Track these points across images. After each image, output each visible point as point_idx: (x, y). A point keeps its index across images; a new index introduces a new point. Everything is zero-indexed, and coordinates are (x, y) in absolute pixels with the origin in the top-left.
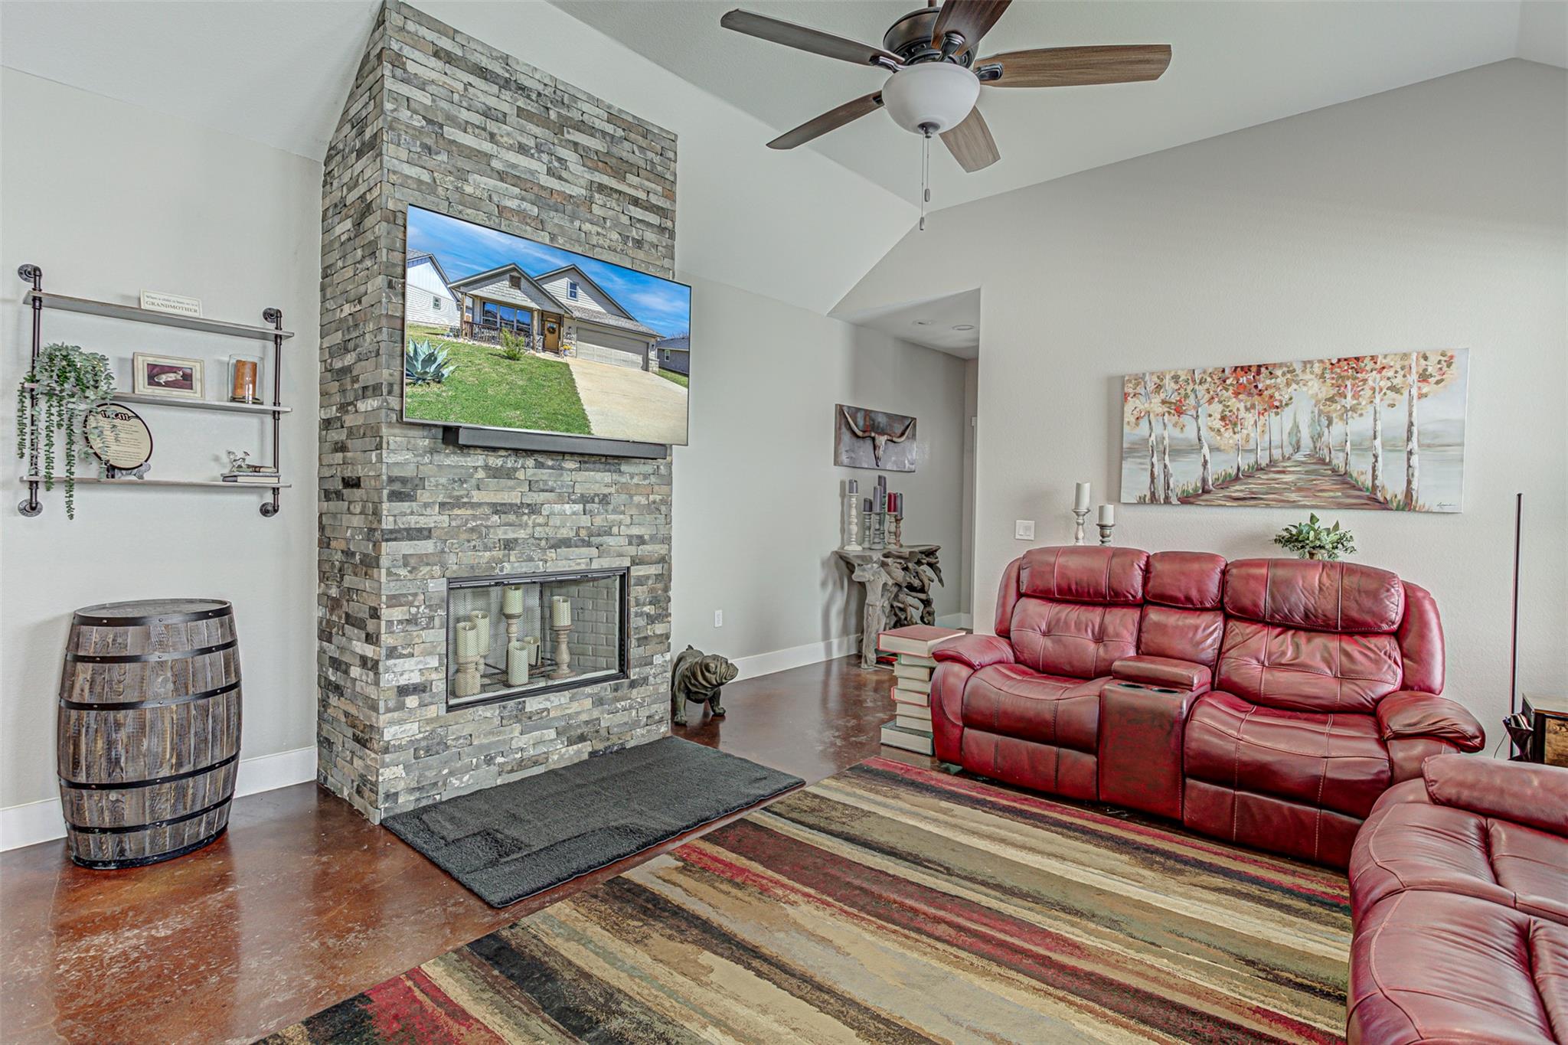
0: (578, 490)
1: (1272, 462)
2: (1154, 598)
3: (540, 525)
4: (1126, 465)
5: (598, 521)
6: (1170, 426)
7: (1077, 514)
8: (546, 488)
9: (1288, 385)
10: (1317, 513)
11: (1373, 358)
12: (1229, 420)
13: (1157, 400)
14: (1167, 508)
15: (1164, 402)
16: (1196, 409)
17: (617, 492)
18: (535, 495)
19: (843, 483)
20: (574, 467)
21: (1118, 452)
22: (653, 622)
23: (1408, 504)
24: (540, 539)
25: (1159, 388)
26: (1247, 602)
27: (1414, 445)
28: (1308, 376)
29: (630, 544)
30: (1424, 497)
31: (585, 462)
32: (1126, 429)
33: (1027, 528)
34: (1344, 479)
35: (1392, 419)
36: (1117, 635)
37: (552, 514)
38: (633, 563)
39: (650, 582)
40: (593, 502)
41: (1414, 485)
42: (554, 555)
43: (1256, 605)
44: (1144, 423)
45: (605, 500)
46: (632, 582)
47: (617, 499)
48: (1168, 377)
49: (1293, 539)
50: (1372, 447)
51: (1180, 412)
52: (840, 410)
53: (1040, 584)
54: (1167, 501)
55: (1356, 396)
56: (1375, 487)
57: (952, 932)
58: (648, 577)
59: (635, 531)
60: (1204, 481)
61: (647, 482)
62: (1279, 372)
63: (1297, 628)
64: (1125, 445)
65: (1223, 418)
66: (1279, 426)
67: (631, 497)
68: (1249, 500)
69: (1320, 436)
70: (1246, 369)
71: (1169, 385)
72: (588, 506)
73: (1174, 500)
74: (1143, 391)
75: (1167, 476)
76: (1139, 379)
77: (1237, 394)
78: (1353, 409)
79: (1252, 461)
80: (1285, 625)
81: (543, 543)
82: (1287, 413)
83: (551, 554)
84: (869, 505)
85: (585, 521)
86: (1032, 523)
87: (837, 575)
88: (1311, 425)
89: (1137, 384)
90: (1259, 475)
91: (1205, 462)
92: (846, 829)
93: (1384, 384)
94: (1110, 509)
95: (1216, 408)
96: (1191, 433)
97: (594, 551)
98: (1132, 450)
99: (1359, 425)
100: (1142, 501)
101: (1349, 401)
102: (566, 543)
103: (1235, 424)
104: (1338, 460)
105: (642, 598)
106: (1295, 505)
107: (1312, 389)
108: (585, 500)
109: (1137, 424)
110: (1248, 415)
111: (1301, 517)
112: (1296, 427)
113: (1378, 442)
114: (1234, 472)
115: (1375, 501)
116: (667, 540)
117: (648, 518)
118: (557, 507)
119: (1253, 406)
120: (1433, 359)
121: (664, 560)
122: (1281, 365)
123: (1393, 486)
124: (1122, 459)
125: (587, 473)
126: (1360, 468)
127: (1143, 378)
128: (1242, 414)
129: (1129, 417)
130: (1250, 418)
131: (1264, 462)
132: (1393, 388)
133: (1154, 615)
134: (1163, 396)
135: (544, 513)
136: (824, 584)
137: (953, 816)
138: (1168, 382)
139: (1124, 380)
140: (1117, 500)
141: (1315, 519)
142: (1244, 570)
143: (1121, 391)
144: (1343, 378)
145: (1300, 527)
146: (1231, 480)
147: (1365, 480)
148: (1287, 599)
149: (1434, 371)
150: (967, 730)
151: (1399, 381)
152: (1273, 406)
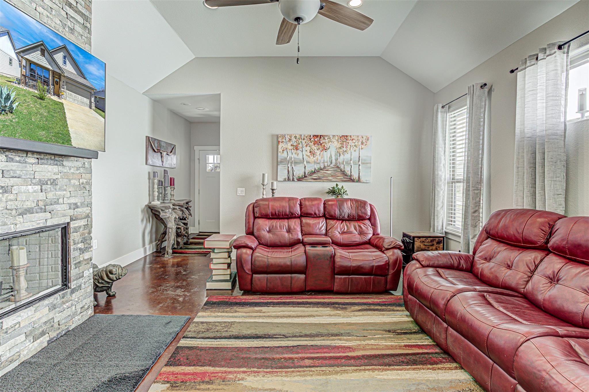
0: (37, 176)
1: (325, 167)
2: (305, 214)
3: (11, 200)
5: (50, 195)
6: (294, 154)
7: (263, 185)
8: (15, 175)
9: (329, 142)
10: (338, 183)
11: (350, 136)
12: (312, 153)
13: (289, 144)
14: (293, 182)
15: (292, 145)
16: (302, 148)
17: (62, 178)
18: (7, 180)
19: (149, 173)
20: (34, 162)
21: (276, 162)
22: (83, 253)
23: (359, 181)
24: (12, 210)
25: (290, 140)
26: (333, 213)
27: (360, 163)
28: (334, 140)
29: (70, 208)
30: (362, 179)
31: (41, 159)
32: (279, 154)
33: (242, 191)
34: (343, 173)
35: (355, 155)
36: (295, 229)
37: (20, 192)
38: (72, 219)
39: (81, 229)
40: (47, 184)
41: (360, 175)
42: (21, 220)
43: (335, 214)
44: (285, 152)
45: (54, 182)
46: (72, 230)
47: (62, 182)
48: (293, 136)
49: (333, 192)
50: (350, 163)
51: (297, 149)
52: (148, 138)
53: (264, 212)
54: (293, 180)
55: (346, 147)
56: (351, 175)
57: (311, 361)
58: (80, 227)
59: (73, 201)
60: (305, 173)
61: (79, 171)
62: (326, 138)
63: (346, 220)
64: (279, 160)
65: (310, 152)
66: (326, 155)
67: (70, 180)
68: (318, 179)
69: (337, 159)
70: (317, 136)
71: (294, 139)
72: (44, 187)
73: (296, 180)
74: (285, 141)
75: (293, 171)
76: (284, 136)
77: (314, 144)
78: (346, 151)
79: (319, 167)
80: (343, 220)
81: (14, 211)
82: (329, 151)
83: (20, 219)
84: (160, 183)
85: (42, 196)
86: (244, 189)
87: (147, 216)
88: (335, 156)
89: (283, 138)
90: (321, 171)
91: (305, 167)
92: (231, 333)
93: (353, 144)
94: (275, 183)
95: (308, 148)
96: (300, 157)
97: (48, 215)
98: (281, 162)
99: (347, 156)
100: (285, 180)
101: (345, 149)
102: (30, 211)
103: (314, 154)
104: (342, 167)
105: (77, 240)
106: (331, 181)
108: (42, 183)
109: (283, 153)
110: (318, 151)
111: (334, 185)
112: (331, 156)
113: (352, 162)
114: (314, 170)
115: (351, 180)
116: (90, 205)
117: (80, 193)
118: (23, 188)
119: (319, 149)
120: (365, 138)
121: (88, 216)
122: (327, 136)
123: (355, 176)
124: (277, 165)
125: (43, 166)
126: (347, 170)
127: (285, 136)
128: (316, 151)
129: (280, 150)
130: (318, 152)
131: (322, 167)
132: (355, 146)
133: (304, 220)
135: (14, 192)
136: (142, 220)
137: (264, 313)
138: (293, 138)
139: (277, 136)
140: (277, 180)
141: (337, 185)
142: (330, 203)
143: (277, 140)
144: (343, 141)
145: (334, 188)
146: (313, 173)
147: (349, 173)
148: (343, 211)
149: (365, 141)
150: (254, 275)
151: (356, 144)
152: (325, 149)
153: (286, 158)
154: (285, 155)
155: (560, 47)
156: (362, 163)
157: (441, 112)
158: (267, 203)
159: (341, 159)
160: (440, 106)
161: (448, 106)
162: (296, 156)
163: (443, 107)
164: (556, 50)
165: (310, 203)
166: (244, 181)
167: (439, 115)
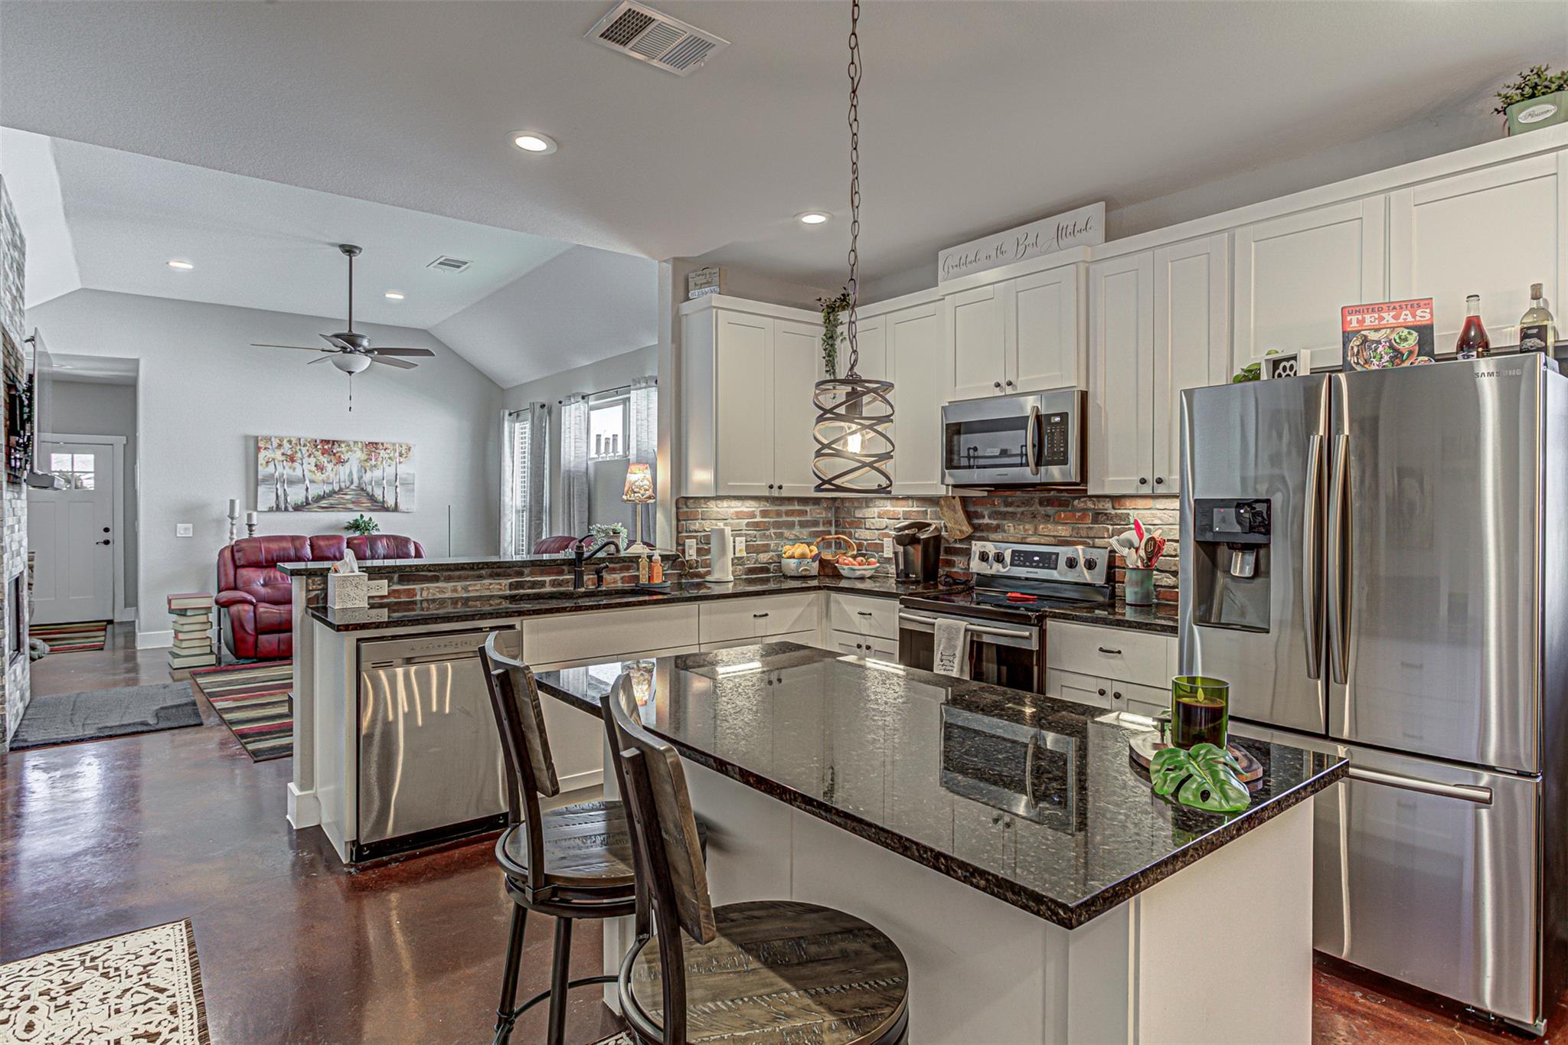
1: (341, 489)
4: (261, 489)
6: (287, 468)
7: (232, 518)
9: (347, 452)
10: (363, 513)
11: (382, 444)
12: (320, 468)
13: (279, 452)
14: (286, 513)
15: (283, 454)
16: (302, 459)
21: (254, 482)
23: (396, 509)
25: (280, 446)
26: (361, 555)
27: (398, 483)
28: (356, 449)
30: (401, 507)
32: (260, 468)
33: (186, 529)
34: (372, 498)
35: (390, 471)
41: (398, 501)
44: (271, 465)
48: (285, 441)
49: (355, 526)
50: (382, 484)
51: (292, 460)
53: (253, 558)
54: (286, 509)
55: (376, 460)
56: (384, 501)
60: (307, 498)
62: (343, 445)
64: (260, 477)
65: (316, 466)
66: (343, 471)
68: (331, 508)
69: (362, 477)
70: (328, 442)
71: (286, 445)
73: (290, 509)
74: (270, 447)
75: (286, 495)
76: (268, 439)
77: (323, 454)
78: (375, 466)
79: (331, 489)
82: (347, 465)
86: (190, 526)
88: (357, 472)
89: (266, 442)
90: (334, 495)
91: (307, 489)
93: (387, 456)
94: (255, 514)
95: (313, 460)
96: (299, 473)
98: (264, 480)
99: (377, 474)
100: (271, 510)
101: (373, 462)
103: (322, 470)
104: (369, 489)
106: (351, 510)
107: (356, 457)
109: (267, 466)
110: (329, 465)
111: (357, 516)
112: (351, 473)
113: (385, 481)
114: (322, 494)
115: (384, 508)
119: (331, 461)
120: (404, 447)
122: (344, 442)
123: (391, 503)
124: (257, 485)
126: (378, 493)
127: (270, 439)
128: (326, 464)
129: (261, 460)
130: (329, 466)
131: (337, 489)
132: (390, 458)
134: (282, 451)
138: (285, 443)
139: (256, 439)
140: (255, 509)
141: (362, 516)
142: (355, 542)
143: (255, 445)
144: (371, 451)
145: (357, 520)
146: (320, 498)
147: (380, 498)
148: (376, 552)
149: (405, 452)
150: (260, 636)
151: (392, 455)
152: (341, 462)
153: (273, 475)
154: (271, 469)
155: (583, 398)
156: (401, 484)
157: (508, 420)
158: (258, 545)
159: (367, 477)
160: (508, 412)
161: (516, 415)
162: (291, 472)
163: (510, 414)
164: (580, 399)
165: (327, 542)
166: (191, 512)
167: (506, 424)
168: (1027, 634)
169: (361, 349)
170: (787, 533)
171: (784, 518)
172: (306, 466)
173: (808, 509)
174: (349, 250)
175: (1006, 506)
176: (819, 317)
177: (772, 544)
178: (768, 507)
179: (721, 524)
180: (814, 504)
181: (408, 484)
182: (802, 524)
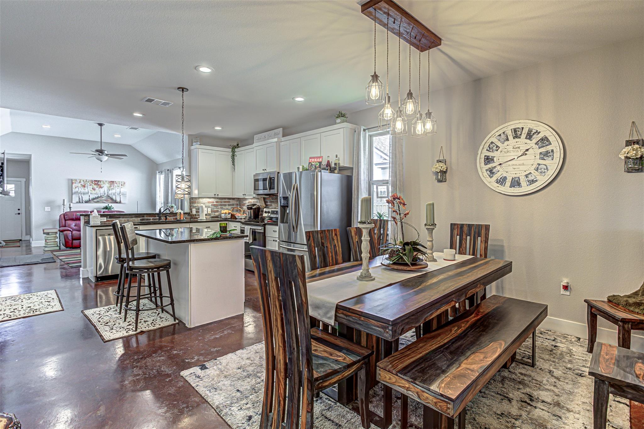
1: (101, 196)
4: (74, 196)
6: (82, 189)
7: (64, 205)
9: (103, 184)
11: (115, 181)
12: (94, 189)
14: (82, 204)
15: (81, 185)
16: (87, 186)
21: (71, 194)
23: (120, 202)
25: (80, 182)
27: (121, 194)
28: (106, 183)
30: (122, 201)
32: (73, 189)
33: (48, 209)
34: (112, 199)
35: (118, 191)
44: (77, 188)
49: (106, 208)
51: (84, 187)
53: (71, 217)
54: (82, 202)
55: (113, 187)
60: (89, 199)
62: (102, 182)
64: (73, 192)
66: (102, 190)
68: (98, 202)
69: (108, 192)
70: (96, 181)
73: (84, 202)
74: (77, 182)
75: (82, 198)
76: (76, 180)
77: (95, 185)
78: (113, 189)
79: (98, 196)
82: (103, 188)
86: (50, 208)
90: (99, 198)
91: (90, 196)
93: (117, 185)
94: (72, 204)
95: (91, 187)
96: (87, 191)
98: (75, 193)
99: (114, 191)
100: (77, 203)
101: (112, 187)
104: (111, 196)
106: (104, 203)
107: (106, 186)
111: (107, 205)
112: (104, 191)
113: (116, 194)
114: (94, 197)
115: (116, 202)
119: (98, 187)
120: (123, 183)
123: (118, 200)
124: (72, 195)
126: (114, 197)
127: (77, 180)
129: (74, 187)
130: (97, 189)
131: (100, 196)
138: (82, 181)
139: (72, 180)
140: (72, 202)
141: (108, 205)
143: (72, 182)
144: (111, 184)
146: (93, 199)
147: (115, 199)
150: (74, 241)
151: (119, 185)
152: (101, 187)
153: (78, 191)
154: (77, 189)
155: (179, 168)
156: (122, 194)
157: (159, 174)
158: (73, 213)
159: (110, 192)
160: (158, 172)
161: (161, 172)
162: (84, 191)
163: (159, 172)
164: (178, 168)
166: (50, 203)
167: (158, 176)
168: (261, 228)
169: (105, 154)
170: (224, 207)
171: (223, 203)
172: (89, 189)
173: (231, 201)
174: (101, 125)
175: (272, 199)
176: (230, 150)
177: (219, 210)
178: (218, 200)
179: (202, 205)
180: (233, 200)
181: (124, 195)
182: (229, 205)
